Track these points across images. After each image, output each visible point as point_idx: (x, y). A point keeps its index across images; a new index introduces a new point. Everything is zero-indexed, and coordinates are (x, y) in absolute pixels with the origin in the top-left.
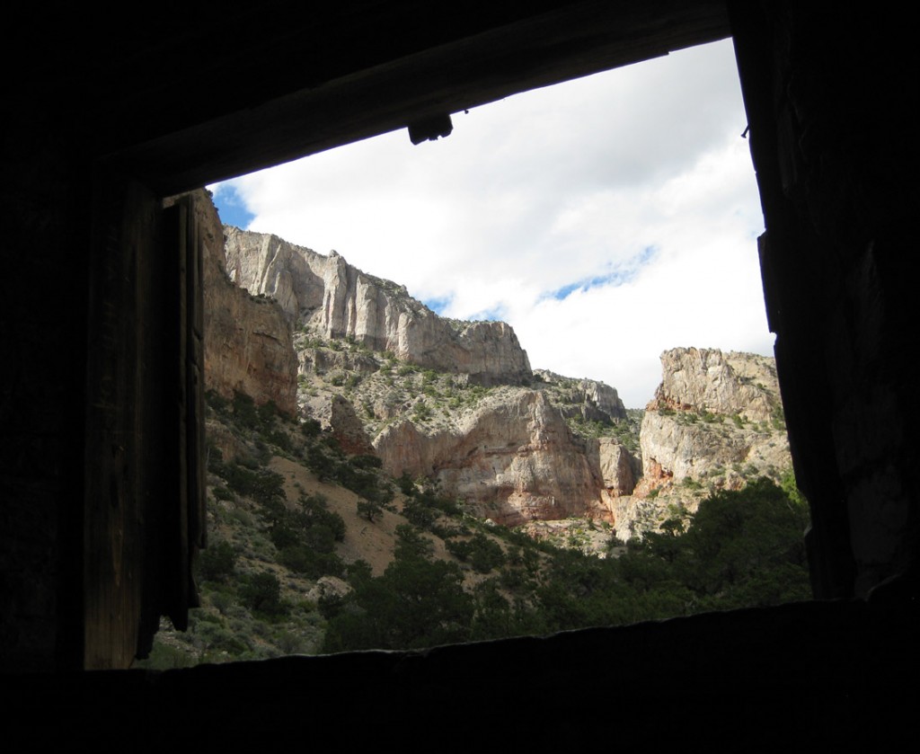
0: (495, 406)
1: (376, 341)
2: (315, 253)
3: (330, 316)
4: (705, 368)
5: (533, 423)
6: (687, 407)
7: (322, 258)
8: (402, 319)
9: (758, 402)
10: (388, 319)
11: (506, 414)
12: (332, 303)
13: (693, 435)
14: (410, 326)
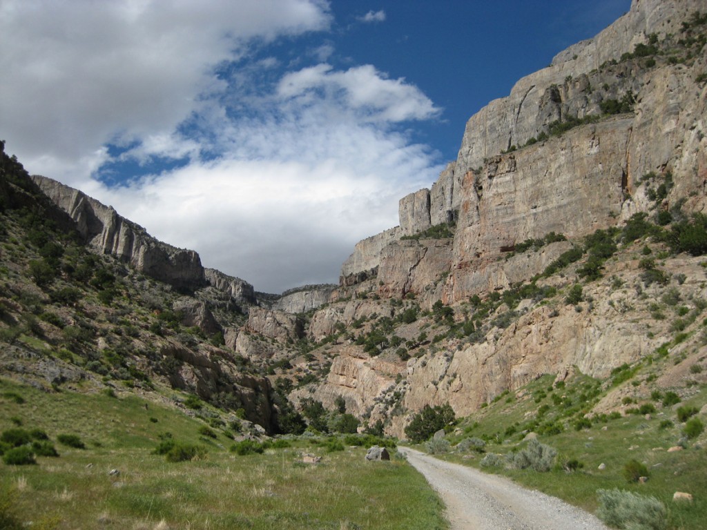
0: (181, 307)
1: (126, 257)
2: (100, 203)
3: (105, 241)
4: (266, 317)
5: (198, 317)
6: (256, 332)
7: (104, 207)
8: (142, 248)
9: (283, 334)
10: (134, 247)
11: (186, 312)
12: (107, 235)
13: (254, 345)
14: (146, 254)
